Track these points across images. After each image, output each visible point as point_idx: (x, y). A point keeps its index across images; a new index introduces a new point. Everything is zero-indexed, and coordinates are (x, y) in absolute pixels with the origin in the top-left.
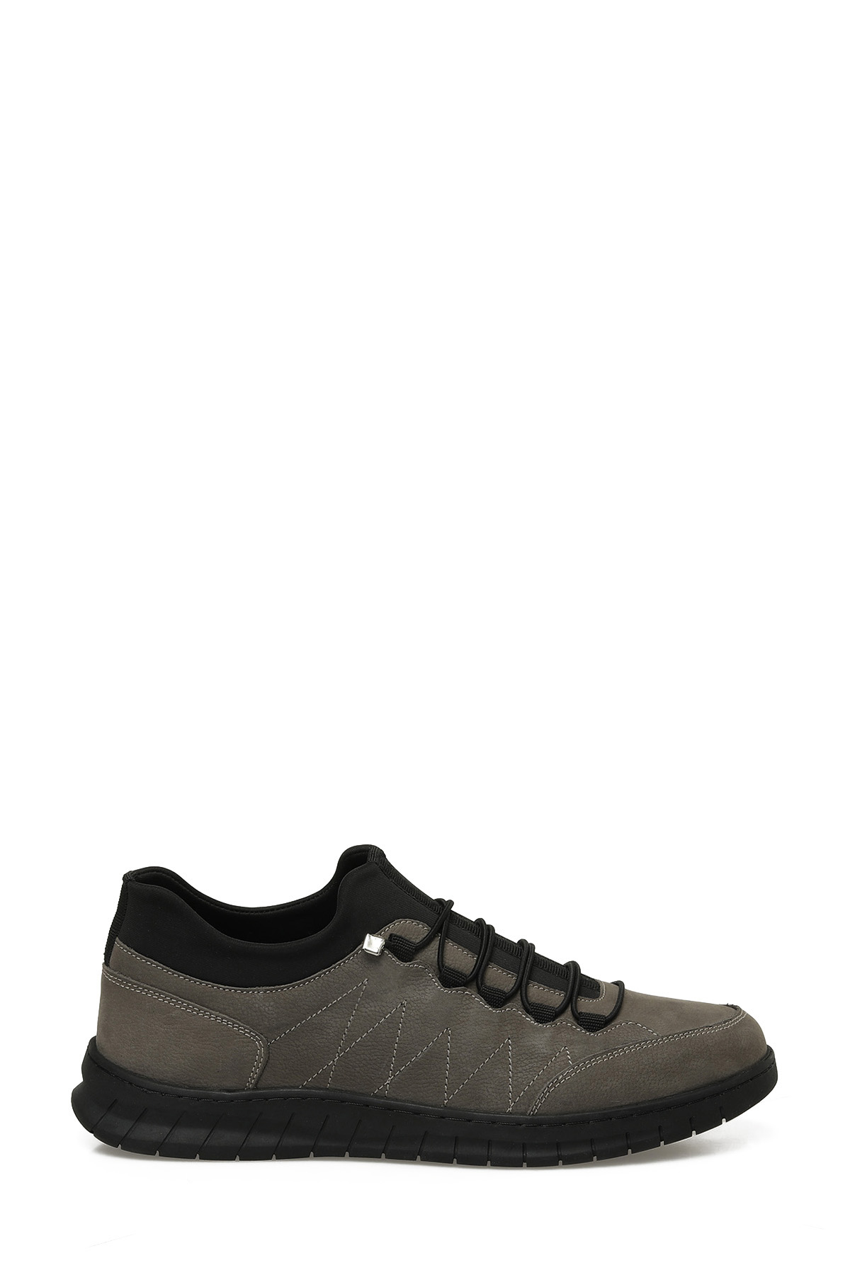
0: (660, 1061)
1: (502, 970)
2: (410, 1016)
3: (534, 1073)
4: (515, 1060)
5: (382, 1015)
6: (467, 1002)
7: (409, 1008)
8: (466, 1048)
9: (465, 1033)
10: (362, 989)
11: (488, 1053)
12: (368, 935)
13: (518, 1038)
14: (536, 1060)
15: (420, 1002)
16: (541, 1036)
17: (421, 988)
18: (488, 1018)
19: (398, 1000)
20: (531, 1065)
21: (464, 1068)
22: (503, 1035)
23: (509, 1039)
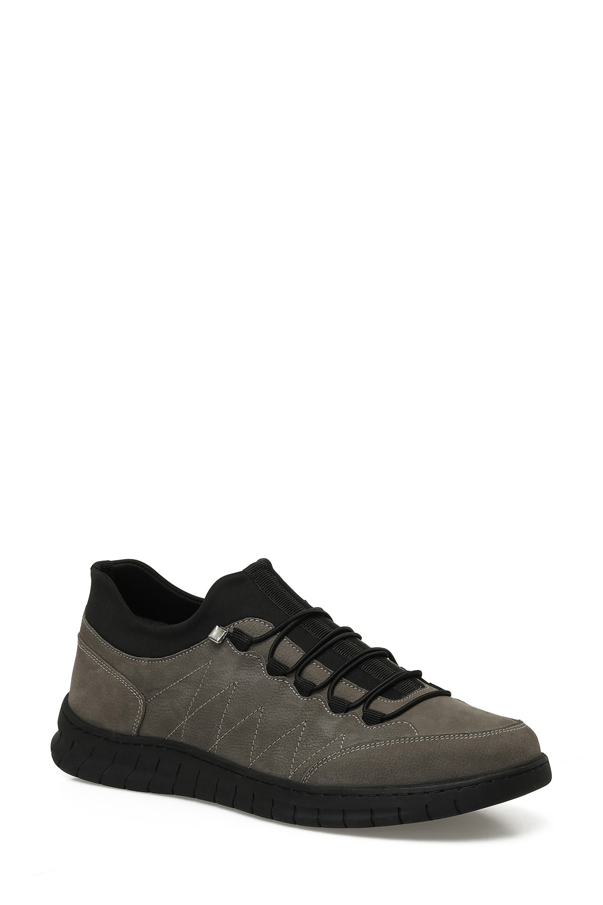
0: (408, 755)
1: (324, 668)
2: (238, 694)
3: (314, 751)
4: (304, 739)
5: (218, 690)
6: (284, 689)
7: (238, 688)
8: (271, 725)
9: (274, 713)
10: (207, 668)
11: (285, 730)
12: (217, 627)
13: (312, 722)
14: (319, 741)
15: (247, 684)
16: (331, 722)
17: (251, 673)
18: (295, 703)
19: (231, 681)
20: (314, 744)
21: (266, 740)
22: (302, 718)
23: (306, 722)
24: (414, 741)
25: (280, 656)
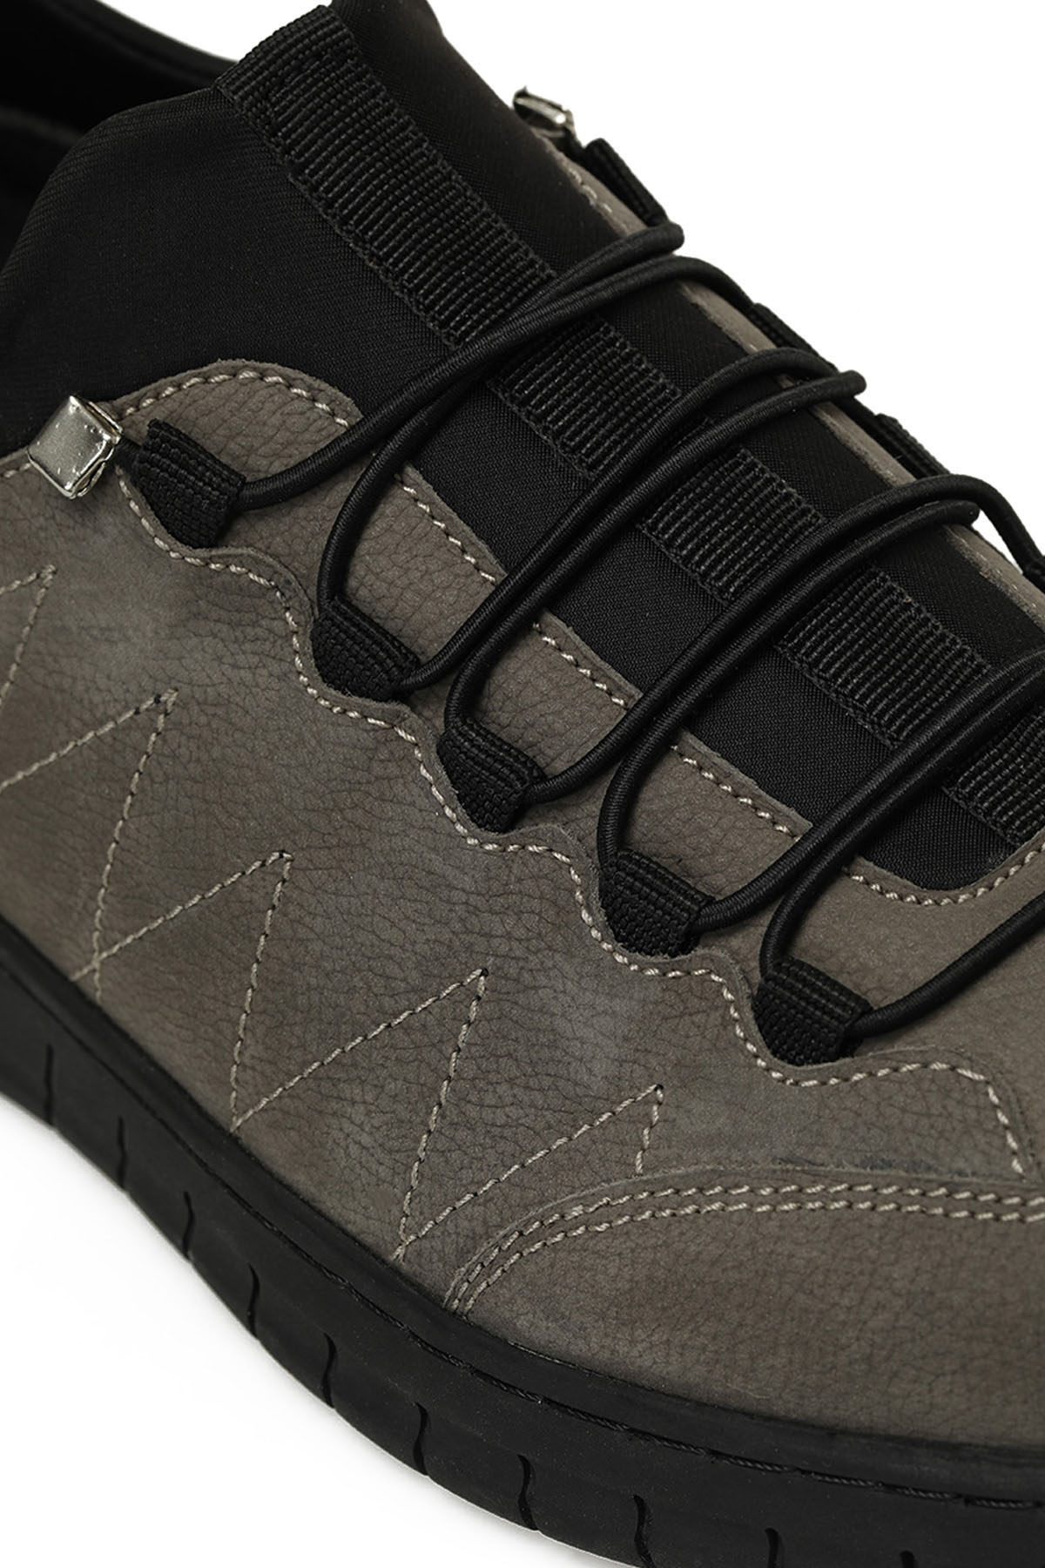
1: (595, 669)
2: (175, 757)
3: (513, 1147)
4: (471, 1069)
5: (86, 717)
6: (393, 769)
7: (178, 726)
8: (323, 955)
9: (336, 893)
10: (33, 597)
11: (387, 1002)
12: (73, 400)
13: (517, 981)
14: (539, 1099)
15: (220, 712)
16: (602, 1002)
17: (241, 658)
18: (437, 864)
19: (146, 682)
20: (514, 1112)
21: (298, 1030)
22: (469, 948)
23: (485, 973)
24: (997, 1218)
25: (381, 587)
